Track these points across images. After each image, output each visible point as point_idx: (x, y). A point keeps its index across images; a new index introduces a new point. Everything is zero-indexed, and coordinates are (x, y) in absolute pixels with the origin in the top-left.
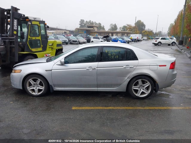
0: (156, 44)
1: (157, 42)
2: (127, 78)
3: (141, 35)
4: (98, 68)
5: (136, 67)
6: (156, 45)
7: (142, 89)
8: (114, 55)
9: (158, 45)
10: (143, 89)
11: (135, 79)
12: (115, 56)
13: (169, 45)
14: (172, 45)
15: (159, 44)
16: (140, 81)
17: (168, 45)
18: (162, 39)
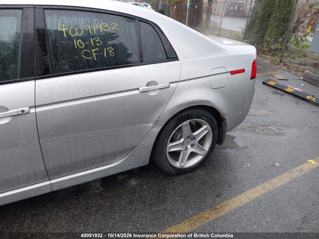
2: (151, 125)
4: (38, 110)
5: (175, 84)
7: (189, 147)
8: (96, 47)
10: (192, 146)
11: (173, 123)
12: (101, 51)
16: (186, 126)
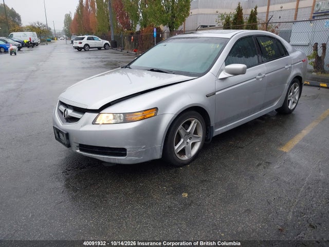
0: (79, 49)
1: (82, 45)
3: (35, 33)
6: (79, 51)
9: (85, 50)
13: (99, 48)
14: (105, 49)
15: (87, 47)
17: (97, 49)
18: (89, 39)
